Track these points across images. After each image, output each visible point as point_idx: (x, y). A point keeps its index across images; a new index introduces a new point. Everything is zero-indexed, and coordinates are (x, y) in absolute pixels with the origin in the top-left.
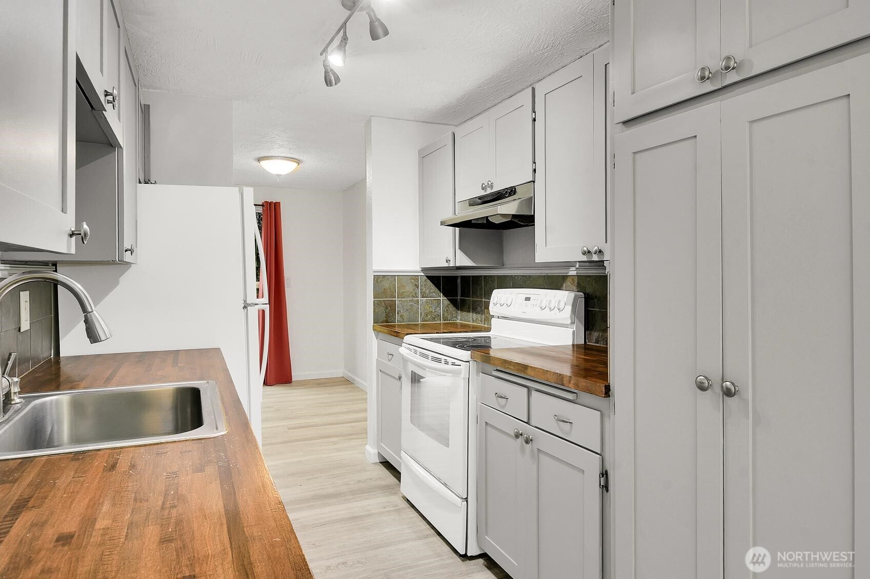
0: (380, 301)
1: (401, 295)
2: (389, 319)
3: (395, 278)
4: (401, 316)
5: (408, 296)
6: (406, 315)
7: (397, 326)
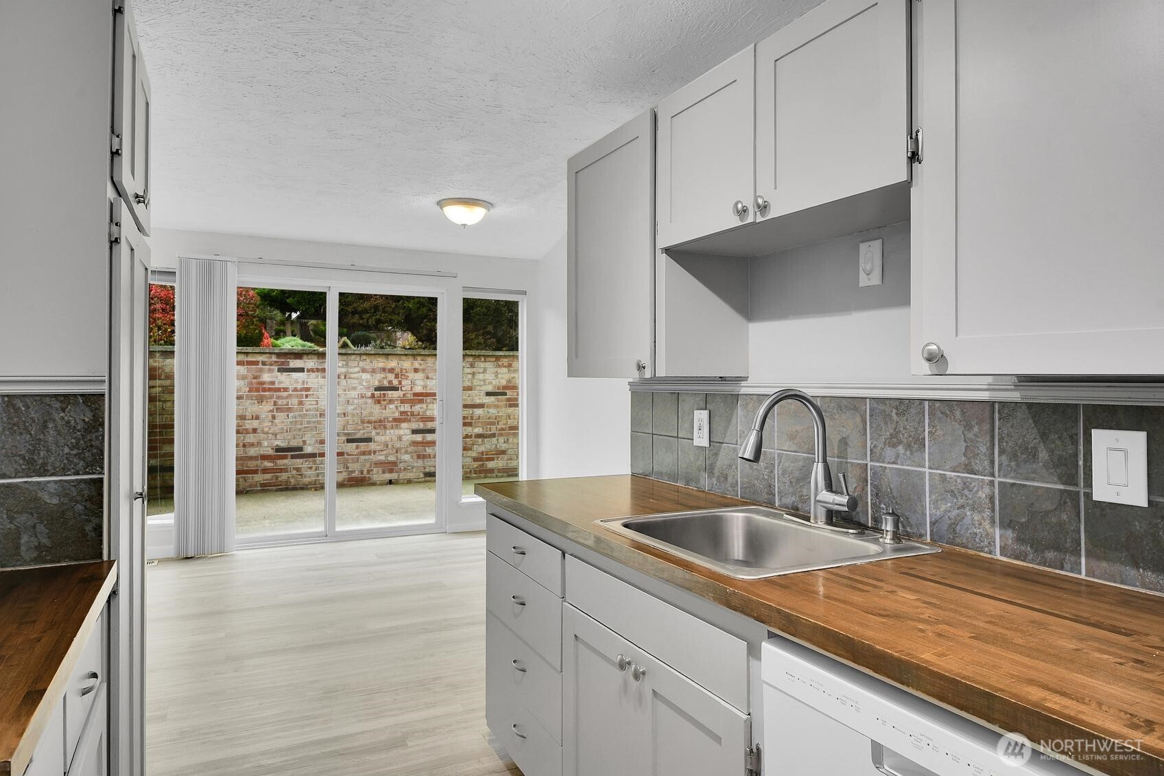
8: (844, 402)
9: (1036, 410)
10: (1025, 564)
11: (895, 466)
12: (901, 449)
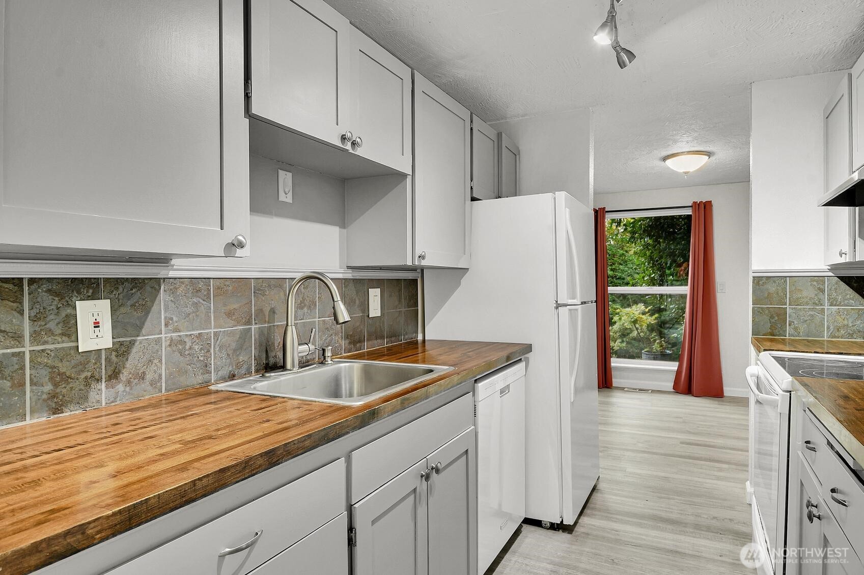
0: (762, 308)
1: (795, 302)
2: (776, 332)
3: (786, 280)
4: (796, 329)
5: (807, 304)
6: (803, 328)
7: (787, 341)
8: (273, 282)
9: (356, 281)
10: (353, 353)
11: (302, 321)
12: (305, 309)
